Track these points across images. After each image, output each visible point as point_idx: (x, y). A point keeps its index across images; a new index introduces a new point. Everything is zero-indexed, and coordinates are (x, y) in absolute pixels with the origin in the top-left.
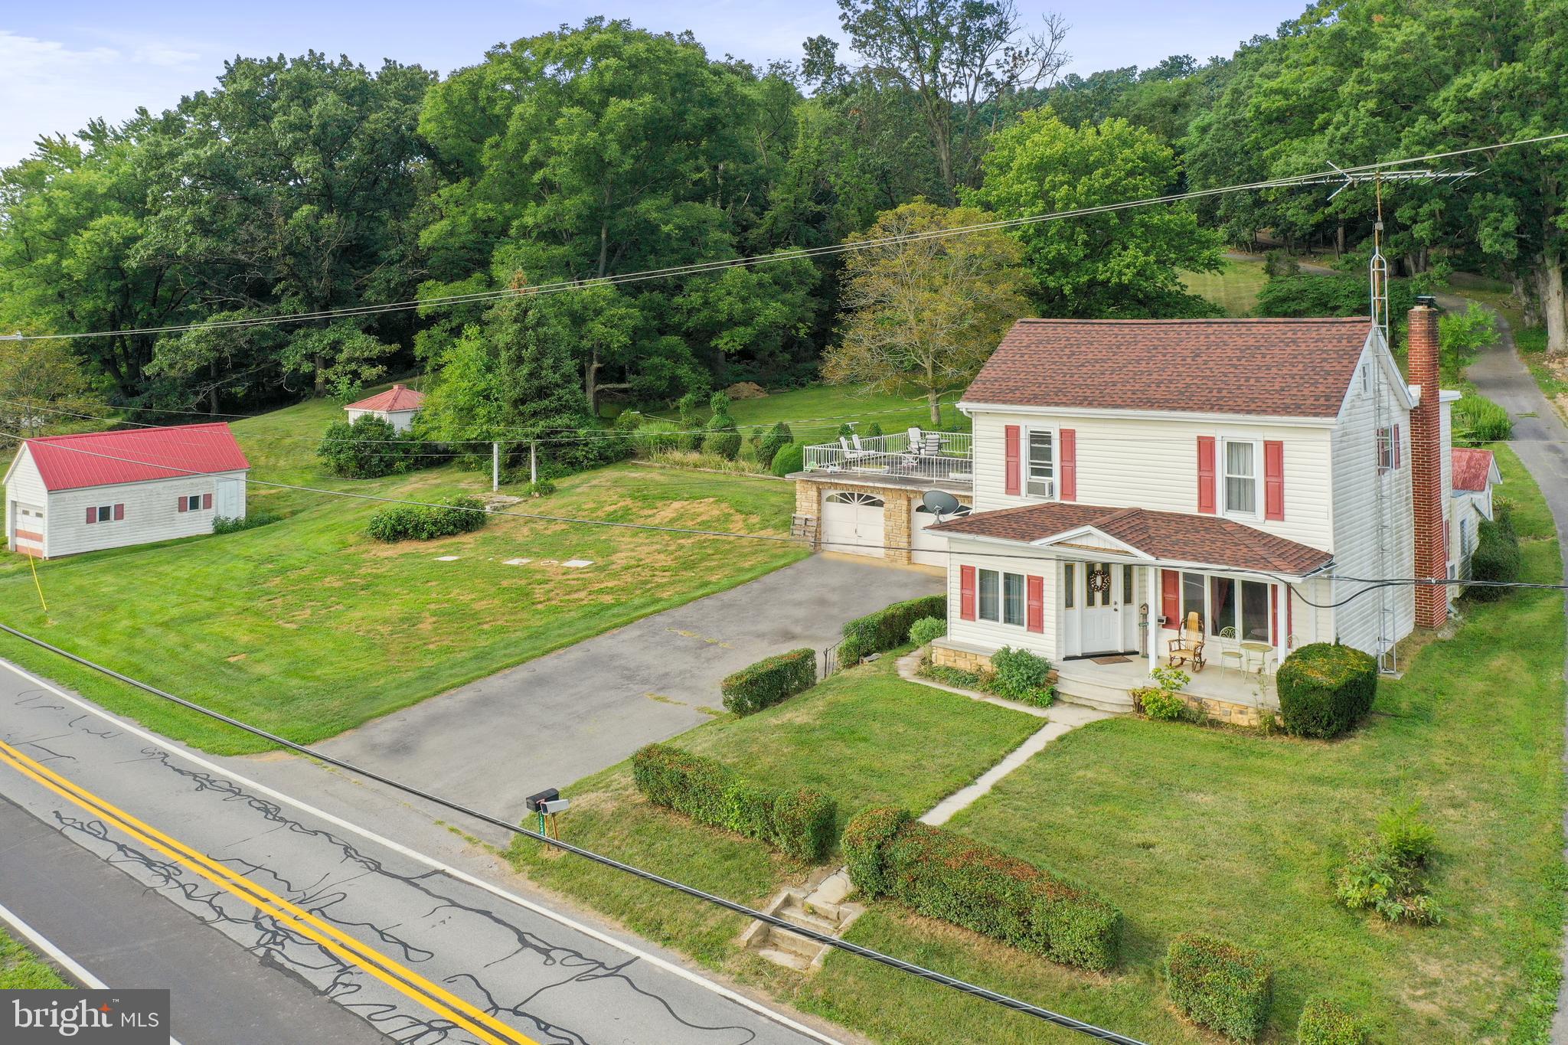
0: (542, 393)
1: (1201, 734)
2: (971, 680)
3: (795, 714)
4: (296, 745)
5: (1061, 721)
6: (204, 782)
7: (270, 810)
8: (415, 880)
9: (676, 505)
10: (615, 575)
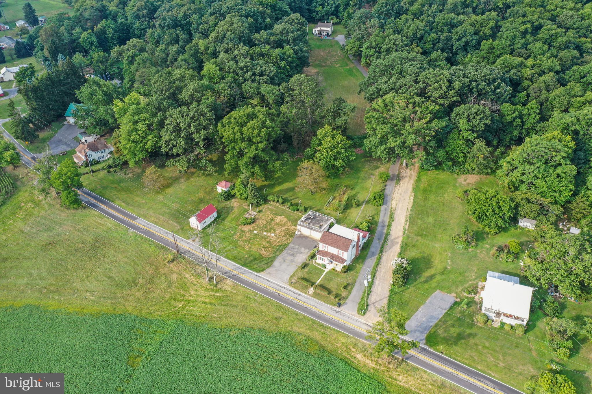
0: (255, 195)
1: (336, 273)
2: (319, 264)
3: (306, 270)
4: (263, 270)
5: (326, 270)
6: (260, 277)
7: (268, 281)
8: (284, 288)
9: (279, 217)
10: (278, 238)
